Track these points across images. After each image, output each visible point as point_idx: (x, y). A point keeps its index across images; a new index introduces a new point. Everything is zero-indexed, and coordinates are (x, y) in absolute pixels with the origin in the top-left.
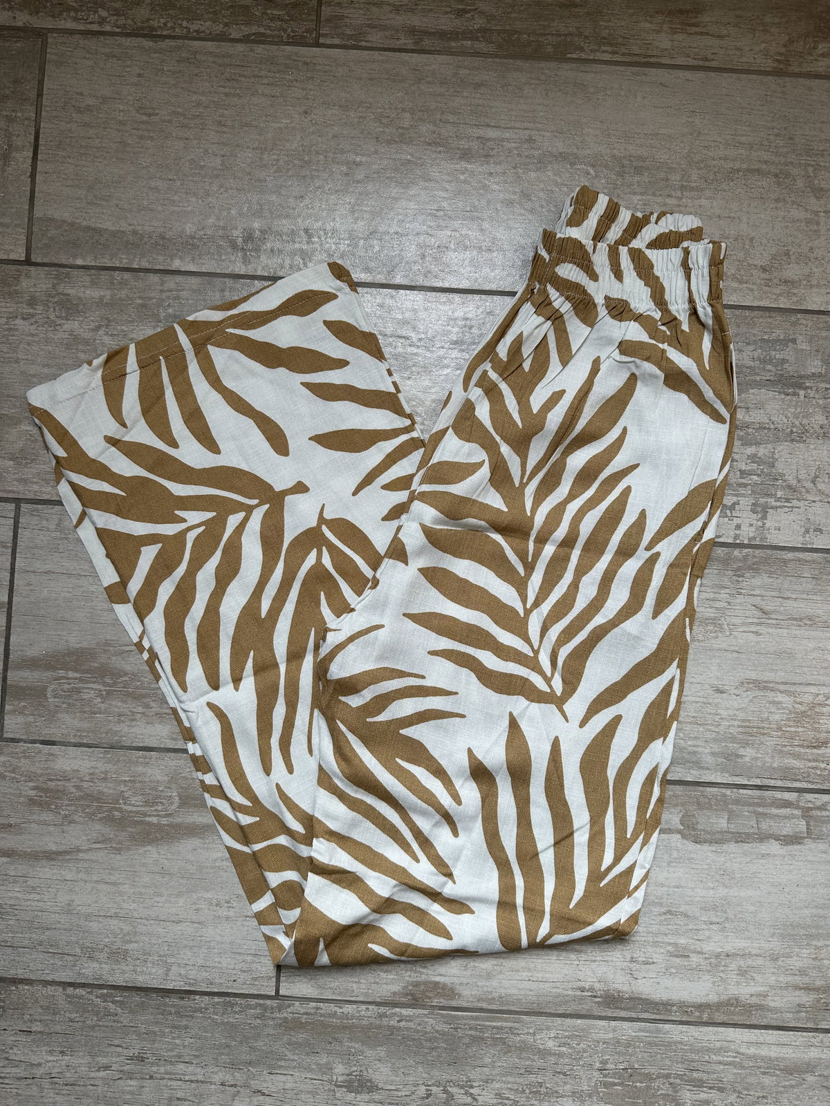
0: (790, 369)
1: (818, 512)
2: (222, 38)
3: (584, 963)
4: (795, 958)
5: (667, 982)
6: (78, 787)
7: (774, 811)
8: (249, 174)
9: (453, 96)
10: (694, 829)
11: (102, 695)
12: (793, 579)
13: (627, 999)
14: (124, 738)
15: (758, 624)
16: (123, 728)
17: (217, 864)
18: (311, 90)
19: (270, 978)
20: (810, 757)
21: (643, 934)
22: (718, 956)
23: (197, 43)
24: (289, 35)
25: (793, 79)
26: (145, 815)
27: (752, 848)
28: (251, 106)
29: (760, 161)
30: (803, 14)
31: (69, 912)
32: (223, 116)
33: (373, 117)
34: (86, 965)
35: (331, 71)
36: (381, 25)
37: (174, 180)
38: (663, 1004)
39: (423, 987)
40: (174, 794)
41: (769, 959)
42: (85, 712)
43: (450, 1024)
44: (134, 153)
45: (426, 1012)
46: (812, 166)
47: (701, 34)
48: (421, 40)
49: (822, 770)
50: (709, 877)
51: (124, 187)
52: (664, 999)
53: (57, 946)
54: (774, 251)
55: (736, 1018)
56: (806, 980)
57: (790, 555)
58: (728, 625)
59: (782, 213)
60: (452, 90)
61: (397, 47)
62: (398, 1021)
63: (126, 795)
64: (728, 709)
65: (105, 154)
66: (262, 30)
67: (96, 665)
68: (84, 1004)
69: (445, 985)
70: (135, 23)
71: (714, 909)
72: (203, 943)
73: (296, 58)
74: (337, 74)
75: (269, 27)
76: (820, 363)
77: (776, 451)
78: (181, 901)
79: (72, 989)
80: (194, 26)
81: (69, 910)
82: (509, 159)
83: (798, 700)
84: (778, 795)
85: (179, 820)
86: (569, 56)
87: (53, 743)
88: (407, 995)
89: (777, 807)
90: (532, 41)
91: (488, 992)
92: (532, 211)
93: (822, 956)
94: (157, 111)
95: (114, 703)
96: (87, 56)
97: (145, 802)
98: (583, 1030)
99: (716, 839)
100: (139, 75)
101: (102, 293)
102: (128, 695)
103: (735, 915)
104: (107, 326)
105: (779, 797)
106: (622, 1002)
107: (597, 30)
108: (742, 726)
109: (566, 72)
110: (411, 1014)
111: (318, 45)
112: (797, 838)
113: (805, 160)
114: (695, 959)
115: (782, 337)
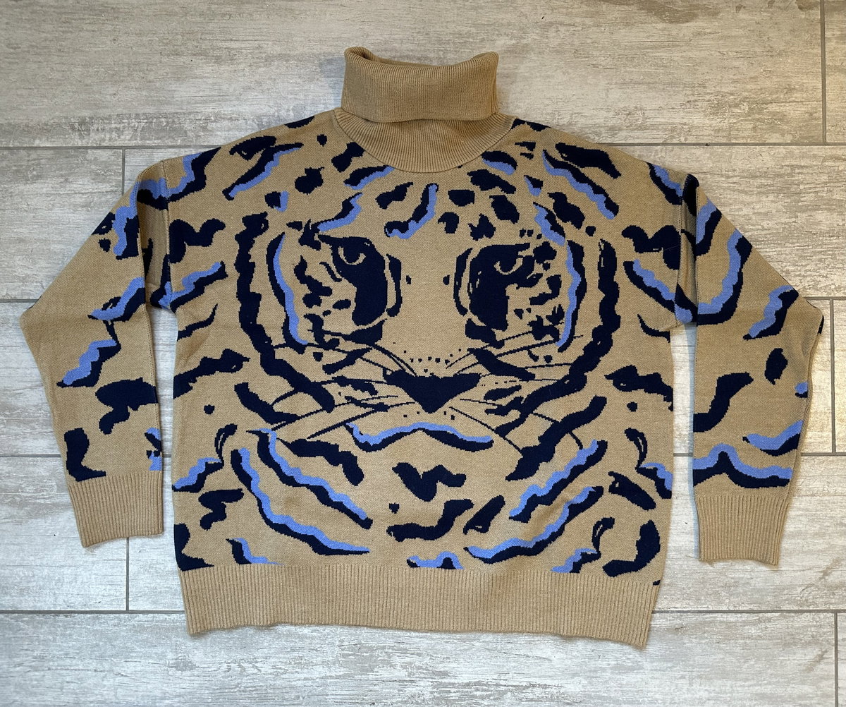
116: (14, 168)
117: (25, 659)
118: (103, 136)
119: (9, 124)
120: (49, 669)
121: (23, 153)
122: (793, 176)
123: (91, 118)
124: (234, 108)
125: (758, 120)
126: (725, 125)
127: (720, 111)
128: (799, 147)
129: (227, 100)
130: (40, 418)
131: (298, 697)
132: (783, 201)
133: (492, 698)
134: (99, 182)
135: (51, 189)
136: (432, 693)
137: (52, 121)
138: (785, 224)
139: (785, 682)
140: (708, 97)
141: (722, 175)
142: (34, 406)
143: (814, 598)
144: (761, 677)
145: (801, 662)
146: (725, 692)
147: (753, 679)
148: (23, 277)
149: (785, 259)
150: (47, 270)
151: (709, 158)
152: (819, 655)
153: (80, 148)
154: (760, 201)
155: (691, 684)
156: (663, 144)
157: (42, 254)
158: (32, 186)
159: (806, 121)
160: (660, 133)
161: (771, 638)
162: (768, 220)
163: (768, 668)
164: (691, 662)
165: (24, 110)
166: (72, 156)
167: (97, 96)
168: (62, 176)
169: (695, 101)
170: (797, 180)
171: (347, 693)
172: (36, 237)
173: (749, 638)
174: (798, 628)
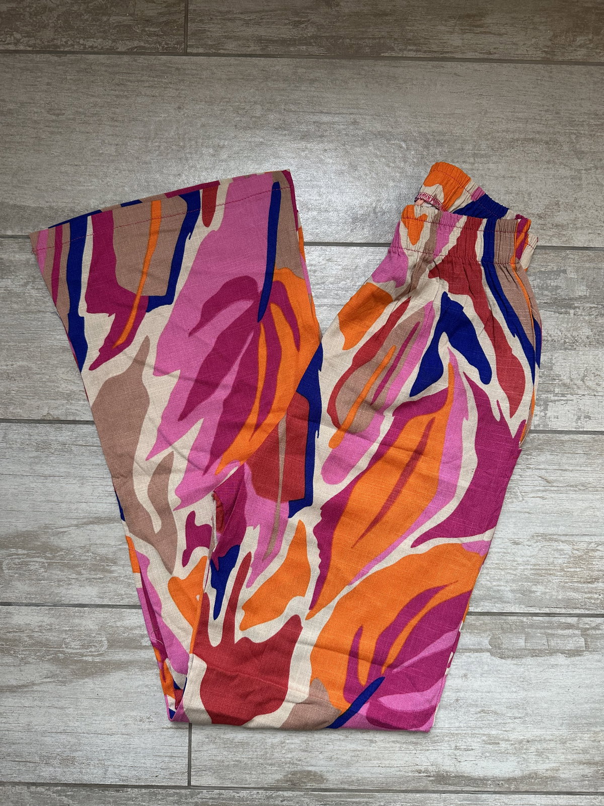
0: (562, 293)
1: (587, 403)
2: (111, 51)
3: (419, 752)
4: (579, 741)
5: (483, 763)
6: (30, 637)
7: (560, 632)
8: (137, 158)
9: (293, 90)
10: (500, 648)
11: (45, 566)
12: (570, 455)
13: (453, 777)
14: (63, 598)
15: (543, 491)
16: (62, 591)
17: (139, 690)
18: (182, 90)
19: (184, 773)
20: (586, 590)
21: (464, 729)
22: (521, 742)
23: (92, 57)
24: (163, 47)
25: (558, 66)
26: (82, 655)
27: (544, 661)
28: (136, 105)
29: (534, 132)
30: (563, 14)
31: (29, 731)
32: (115, 114)
33: (232, 109)
34: (44, 769)
35: (198, 74)
36: (235, 36)
37: (79, 166)
38: (481, 780)
39: (299, 775)
40: (104, 639)
41: (559, 742)
42: (33, 580)
43: (321, 801)
44: (47, 146)
45: (302, 793)
46: (575, 134)
47: (485, 33)
48: (267, 46)
49: (595, 599)
50: (512, 684)
51: (41, 173)
52: (481, 776)
53: (21, 756)
54: (547, 202)
55: (535, 787)
56: (588, 756)
57: (566, 437)
58: (521, 492)
59: (553, 172)
60: (293, 85)
61: (248, 53)
62: (282, 801)
63: (67, 641)
64: (523, 556)
65: (25, 147)
66: (142, 44)
67: (39, 543)
68: (44, 798)
69: (315, 772)
70: (43, 43)
71: (517, 707)
72: (132, 749)
73: (170, 65)
74: (202, 77)
75: (148, 41)
76: (585, 288)
77: (554, 358)
78: (113, 719)
79: (34, 787)
80: (89, 43)
81: (28, 729)
82: (339, 138)
83: (576, 547)
84: (563, 620)
85: (107, 658)
86: (382, 55)
87: (9, 604)
88: (287, 781)
89: (562, 629)
90: (353, 44)
91: (348, 776)
92: (359, 178)
93: (599, 739)
94: (63, 112)
95: (54, 572)
96: (7, 70)
97: (82, 645)
98: (421, 802)
99: (517, 655)
100: (48, 84)
101: (28, 257)
102: (65, 565)
103: (533, 711)
104: (33, 282)
105: (564, 621)
106: (450, 779)
107: (404, 33)
108: (533, 569)
109: (381, 67)
110: (291, 795)
111: (186, 54)
112: (577, 651)
113: (569, 129)
114: (503, 745)
115: (555, 269)
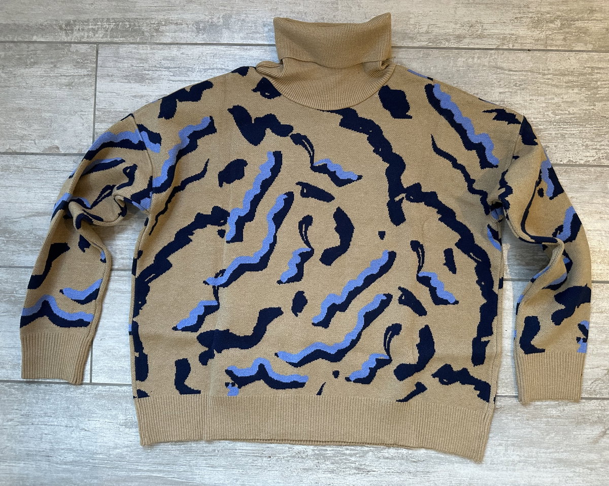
116: (18, 57)
117: (15, 416)
118: (82, 34)
119: (15, 24)
120: (33, 424)
121: (24, 45)
122: (592, 75)
123: (75, 21)
124: (179, 16)
125: (567, 33)
126: (543, 36)
127: (539, 26)
128: (597, 53)
129: (175, 10)
130: (31, 240)
131: (215, 450)
132: (585, 93)
133: (357, 456)
134: (79, 68)
135: (44, 72)
136: (313, 450)
137: (46, 23)
138: (586, 110)
139: (577, 451)
140: (530, 15)
141: (539, 73)
142: (27, 231)
143: (600, 389)
144: (559, 446)
145: (589, 436)
146: (532, 457)
147: (553, 448)
148: (21, 136)
149: (585, 136)
150: (39, 131)
151: (530, 61)
152: (603, 432)
153: (65, 43)
154: (568, 93)
155: (506, 450)
156: (496, 49)
157: (35, 120)
158: (30, 70)
159: (603, 34)
160: (494, 41)
161: (567, 418)
162: (573, 107)
163: (565, 440)
164: (507, 434)
165: (26, 14)
166: (59, 49)
167: (79, 5)
168: (52, 63)
169: (521, 17)
170: (594, 78)
171: (251, 448)
172: (32, 107)
173: (551, 417)
174: (588, 411)
